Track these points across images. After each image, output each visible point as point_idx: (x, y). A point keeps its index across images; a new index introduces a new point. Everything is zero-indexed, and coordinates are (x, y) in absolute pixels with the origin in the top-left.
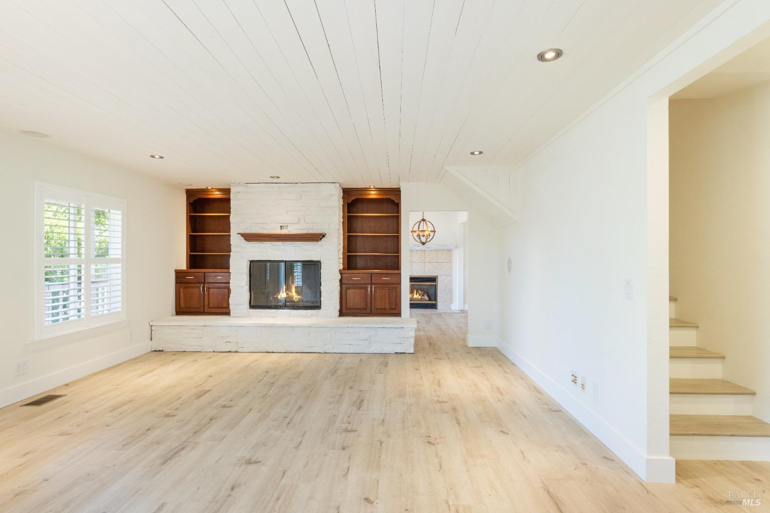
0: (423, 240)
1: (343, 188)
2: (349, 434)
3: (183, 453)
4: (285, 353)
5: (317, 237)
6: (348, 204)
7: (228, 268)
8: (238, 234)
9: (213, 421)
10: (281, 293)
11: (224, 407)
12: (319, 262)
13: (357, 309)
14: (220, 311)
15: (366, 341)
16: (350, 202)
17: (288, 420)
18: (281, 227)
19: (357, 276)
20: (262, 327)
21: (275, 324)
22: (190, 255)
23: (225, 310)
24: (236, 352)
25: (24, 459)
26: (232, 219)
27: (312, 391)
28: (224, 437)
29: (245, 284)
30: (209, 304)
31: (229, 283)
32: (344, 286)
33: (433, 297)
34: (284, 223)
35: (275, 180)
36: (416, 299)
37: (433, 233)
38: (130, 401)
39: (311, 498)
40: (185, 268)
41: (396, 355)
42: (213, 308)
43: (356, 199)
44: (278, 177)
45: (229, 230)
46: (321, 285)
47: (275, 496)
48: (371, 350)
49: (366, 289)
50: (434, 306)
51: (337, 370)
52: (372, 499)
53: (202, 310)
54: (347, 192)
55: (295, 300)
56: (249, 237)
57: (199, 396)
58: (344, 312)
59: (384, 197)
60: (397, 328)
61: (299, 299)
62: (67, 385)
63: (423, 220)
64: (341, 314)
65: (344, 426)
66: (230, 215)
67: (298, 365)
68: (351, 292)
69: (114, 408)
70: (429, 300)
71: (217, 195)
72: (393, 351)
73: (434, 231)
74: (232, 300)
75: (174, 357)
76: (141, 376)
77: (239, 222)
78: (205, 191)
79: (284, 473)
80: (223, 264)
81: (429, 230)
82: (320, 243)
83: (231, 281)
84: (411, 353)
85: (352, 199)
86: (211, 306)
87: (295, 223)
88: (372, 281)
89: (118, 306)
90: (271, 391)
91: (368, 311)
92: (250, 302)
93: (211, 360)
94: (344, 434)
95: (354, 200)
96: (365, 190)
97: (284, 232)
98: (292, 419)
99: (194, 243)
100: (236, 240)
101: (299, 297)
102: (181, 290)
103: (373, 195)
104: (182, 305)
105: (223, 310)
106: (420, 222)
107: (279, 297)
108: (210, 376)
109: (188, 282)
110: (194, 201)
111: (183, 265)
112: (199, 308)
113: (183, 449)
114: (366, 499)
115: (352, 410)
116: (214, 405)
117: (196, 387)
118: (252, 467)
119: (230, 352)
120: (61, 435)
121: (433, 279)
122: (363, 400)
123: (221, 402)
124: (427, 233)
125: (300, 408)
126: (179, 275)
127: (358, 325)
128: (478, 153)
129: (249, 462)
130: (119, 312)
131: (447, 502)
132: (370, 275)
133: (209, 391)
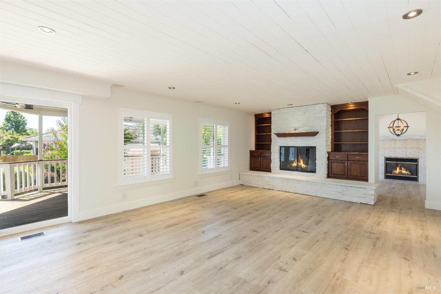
0: (398, 132)
1: (331, 106)
2: (304, 233)
3: (234, 221)
4: (295, 193)
5: (314, 134)
6: (335, 114)
7: (270, 150)
8: (274, 133)
9: (249, 214)
10: (294, 163)
11: (256, 210)
12: (315, 147)
13: (340, 175)
14: (266, 170)
15: (340, 193)
16: (336, 112)
17: (279, 221)
18: (295, 129)
19: (338, 156)
20: (284, 179)
21: (289, 178)
22: (256, 144)
23: (268, 170)
24: (272, 190)
25: (191, 211)
26: (272, 127)
27: (297, 212)
28: (250, 220)
29: (278, 157)
30: (263, 167)
31: (271, 157)
32: (330, 161)
33: (414, 172)
34: (296, 127)
35: (290, 106)
36: (404, 174)
37: (406, 128)
38: (225, 201)
39: (271, 250)
40: (254, 150)
41: (360, 204)
42: (265, 168)
43: (340, 111)
44: (291, 105)
45: (271, 132)
46: (316, 160)
47: (257, 245)
48: (343, 199)
49: (345, 164)
50: (416, 179)
51: (317, 205)
52: (297, 259)
53: (260, 169)
54: (333, 107)
55: (303, 167)
56: (279, 135)
57: (248, 204)
58: (330, 175)
59: (359, 108)
60: (361, 188)
61: (306, 167)
62: (209, 192)
63: (398, 119)
64: (329, 176)
65: (303, 229)
66: (271, 125)
67: (297, 200)
68: (334, 165)
69: (219, 202)
70: (411, 175)
71: (267, 115)
72: (358, 201)
73: (408, 127)
74: (272, 165)
75: (246, 188)
76: (232, 193)
77: (276, 127)
78: (262, 114)
79: (265, 238)
80: (269, 148)
81: (403, 126)
82: (316, 137)
83: (271, 156)
84: (371, 205)
85: (337, 111)
86: (264, 167)
87: (302, 127)
88: (348, 159)
89: (227, 165)
90: (278, 208)
91: (346, 176)
92: (280, 167)
93: (260, 191)
94: (301, 233)
95: (338, 111)
96: (346, 105)
97: (297, 131)
98: (281, 221)
99: (258, 138)
100: (273, 137)
101: (305, 166)
102: (252, 159)
103: (352, 107)
104: (252, 166)
105: (268, 169)
106: (394, 121)
107: (293, 165)
108: (256, 198)
109: (255, 156)
110: (258, 119)
111: (253, 149)
112: (259, 168)
113: (234, 220)
114: (294, 258)
115: (312, 224)
116: (252, 208)
117: (249, 201)
118: (255, 233)
119: (269, 189)
120: (202, 207)
121: (416, 160)
122: (321, 221)
123: (256, 208)
124: (402, 128)
125: (287, 217)
126: (251, 152)
127: (336, 184)
128: (414, 73)
129: (254, 231)
130: (227, 167)
131: (335, 274)
132: (347, 155)
133: (253, 203)
